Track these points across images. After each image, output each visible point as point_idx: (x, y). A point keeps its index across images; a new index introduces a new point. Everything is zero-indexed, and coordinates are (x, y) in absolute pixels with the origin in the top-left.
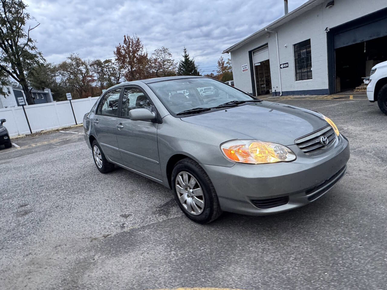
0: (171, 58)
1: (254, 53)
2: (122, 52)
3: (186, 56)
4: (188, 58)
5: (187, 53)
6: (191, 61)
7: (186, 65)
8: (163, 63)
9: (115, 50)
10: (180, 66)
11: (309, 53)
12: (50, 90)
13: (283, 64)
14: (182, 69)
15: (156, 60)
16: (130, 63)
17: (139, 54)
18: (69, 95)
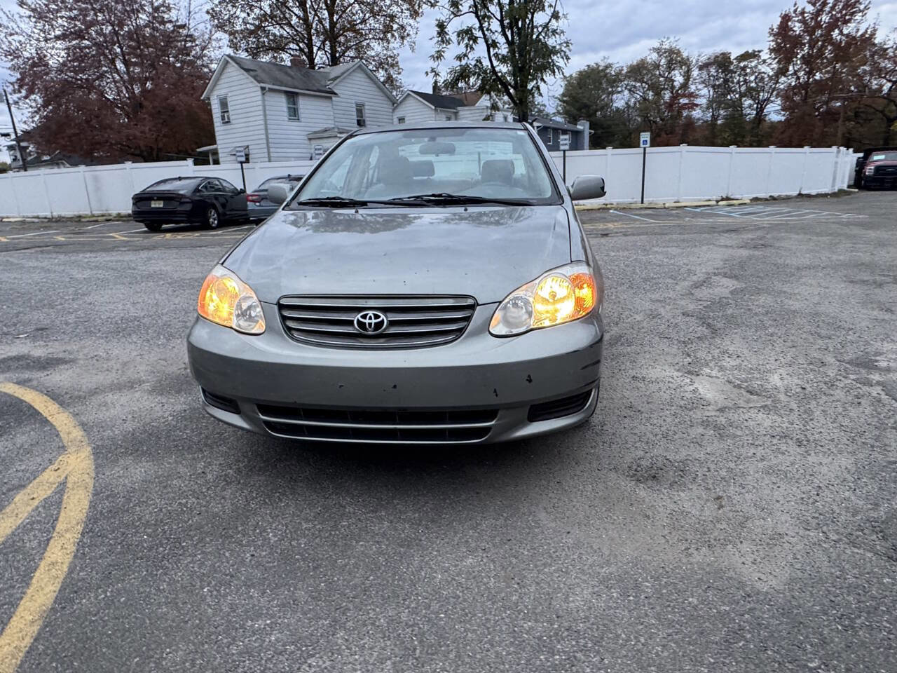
2: (791, 29)
9: (776, 22)
12: (587, 124)
16: (807, 60)
17: (845, 32)
18: (566, 140)
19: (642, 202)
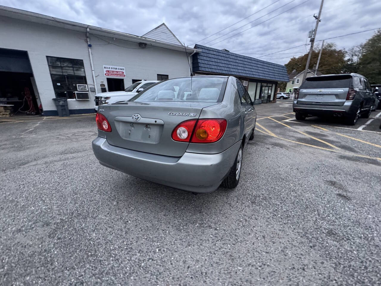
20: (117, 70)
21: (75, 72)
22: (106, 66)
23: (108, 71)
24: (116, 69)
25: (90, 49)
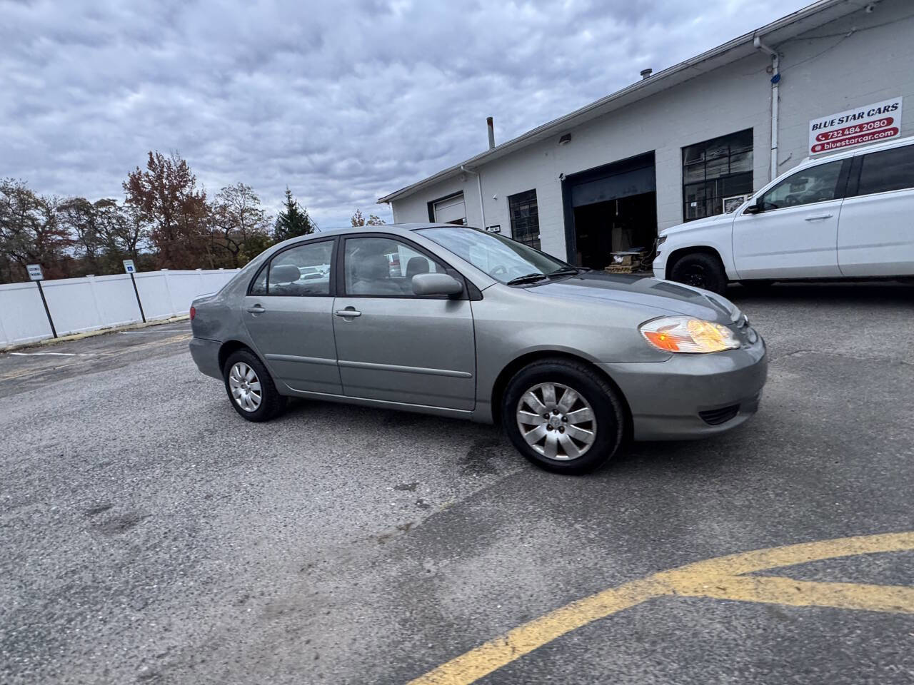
0: (257, 207)
1: (436, 205)
2: (143, 186)
3: (291, 205)
4: (294, 208)
5: (293, 199)
6: (302, 215)
7: (292, 220)
8: (241, 215)
9: (127, 180)
10: (280, 222)
11: (534, 210)
13: (491, 227)
14: (283, 228)
15: (224, 208)
16: (164, 210)
17: (185, 193)
18: (36, 269)
19: (144, 321)
20: (866, 119)
21: (733, 165)
22: (817, 122)
23: (826, 136)
24: (861, 116)
25: (775, 90)
